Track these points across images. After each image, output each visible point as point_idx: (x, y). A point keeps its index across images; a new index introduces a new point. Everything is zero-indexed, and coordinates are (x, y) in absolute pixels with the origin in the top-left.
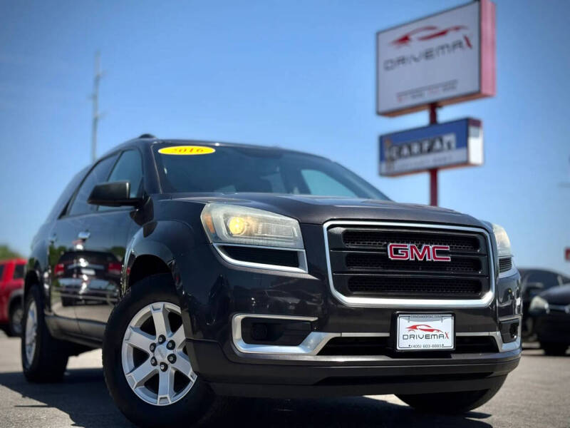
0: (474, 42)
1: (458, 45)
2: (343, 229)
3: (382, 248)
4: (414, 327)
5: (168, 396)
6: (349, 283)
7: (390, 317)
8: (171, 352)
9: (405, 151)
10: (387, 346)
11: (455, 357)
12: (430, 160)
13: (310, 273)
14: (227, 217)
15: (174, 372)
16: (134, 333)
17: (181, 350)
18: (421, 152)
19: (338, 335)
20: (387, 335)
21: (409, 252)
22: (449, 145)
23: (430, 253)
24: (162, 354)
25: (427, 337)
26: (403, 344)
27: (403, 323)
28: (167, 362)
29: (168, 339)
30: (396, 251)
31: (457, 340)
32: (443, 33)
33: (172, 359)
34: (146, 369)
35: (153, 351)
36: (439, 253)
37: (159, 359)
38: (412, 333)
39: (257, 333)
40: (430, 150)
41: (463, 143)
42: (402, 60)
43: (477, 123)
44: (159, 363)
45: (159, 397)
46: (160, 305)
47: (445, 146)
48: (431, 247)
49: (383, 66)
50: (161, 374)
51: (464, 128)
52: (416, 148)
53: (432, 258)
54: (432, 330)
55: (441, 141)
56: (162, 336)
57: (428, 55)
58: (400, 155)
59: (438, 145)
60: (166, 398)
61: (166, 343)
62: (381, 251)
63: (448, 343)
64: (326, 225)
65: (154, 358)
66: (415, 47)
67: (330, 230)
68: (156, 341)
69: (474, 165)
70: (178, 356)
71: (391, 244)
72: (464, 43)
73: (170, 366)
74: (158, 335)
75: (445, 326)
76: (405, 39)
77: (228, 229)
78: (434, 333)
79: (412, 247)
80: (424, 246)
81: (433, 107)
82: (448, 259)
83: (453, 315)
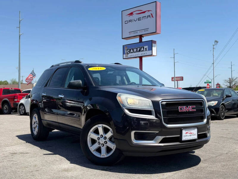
0: (154, 16)
1: (149, 16)
2: (165, 103)
3: (177, 108)
4: (187, 133)
5: (105, 154)
6: (168, 120)
7: (180, 130)
8: (105, 140)
9: (132, 51)
10: (179, 139)
11: (197, 141)
12: (140, 54)
13: (156, 117)
14: (127, 98)
15: (106, 147)
16: (91, 134)
17: (109, 140)
18: (137, 51)
19: (165, 137)
20: (179, 136)
21: (185, 109)
22: (146, 49)
23: (190, 108)
24: (102, 141)
25: (190, 135)
26: (184, 138)
27: (184, 132)
28: (104, 143)
29: (104, 136)
30: (181, 109)
31: (198, 135)
32: (144, 12)
33: (106, 143)
34: (96, 146)
35: (99, 140)
36: (193, 108)
37: (101, 142)
38: (186, 135)
39: (139, 137)
40: (139, 51)
41: (151, 49)
42: (130, 21)
43: (155, 42)
44: (101, 144)
45: (102, 155)
46: (101, 125)
47: (145, 49)
48: (191, 106)
49: (124, 23)
50: (102, 147)
51: (151, 43)
52: (135, 50)
53: (191, 111)
54: (191, 133)
55: (143, 47)
56: (102, 135)
57: (139, 19)
58: (130, 52)
59: (142, 49)
60: (104, 155)
61: (103, 137)
62: (177, 109)
63: (196, 137)
64: (160, 102)
65: (99, 142)
66: (135, 17)
67: (162, 103)
68: (99, 137)
69: (154, 56)
70: (107, 142)
71: (179, 107)
72: (151, 16)
73: (105, 145)
74: (100, 134)
75: (195, 131)
76: (131, 14)
77: (127, 102)
78: (192, 134)
79: (185, 107)
80: (188, 106)
81: (141, 37)
82: (195, 110)
83: (197, 128)
